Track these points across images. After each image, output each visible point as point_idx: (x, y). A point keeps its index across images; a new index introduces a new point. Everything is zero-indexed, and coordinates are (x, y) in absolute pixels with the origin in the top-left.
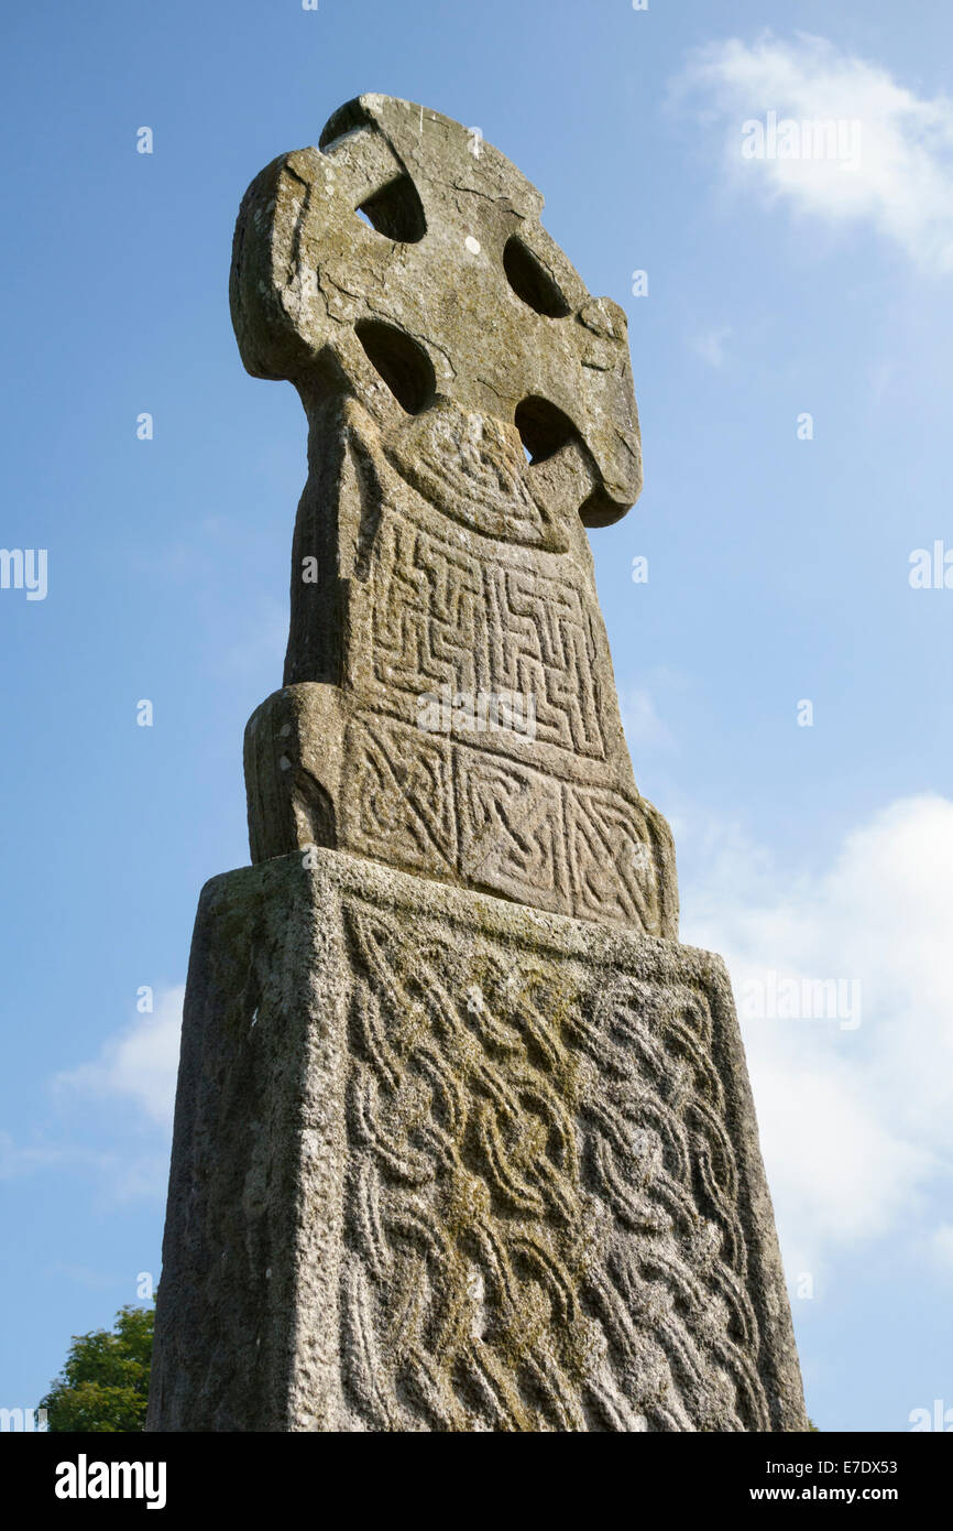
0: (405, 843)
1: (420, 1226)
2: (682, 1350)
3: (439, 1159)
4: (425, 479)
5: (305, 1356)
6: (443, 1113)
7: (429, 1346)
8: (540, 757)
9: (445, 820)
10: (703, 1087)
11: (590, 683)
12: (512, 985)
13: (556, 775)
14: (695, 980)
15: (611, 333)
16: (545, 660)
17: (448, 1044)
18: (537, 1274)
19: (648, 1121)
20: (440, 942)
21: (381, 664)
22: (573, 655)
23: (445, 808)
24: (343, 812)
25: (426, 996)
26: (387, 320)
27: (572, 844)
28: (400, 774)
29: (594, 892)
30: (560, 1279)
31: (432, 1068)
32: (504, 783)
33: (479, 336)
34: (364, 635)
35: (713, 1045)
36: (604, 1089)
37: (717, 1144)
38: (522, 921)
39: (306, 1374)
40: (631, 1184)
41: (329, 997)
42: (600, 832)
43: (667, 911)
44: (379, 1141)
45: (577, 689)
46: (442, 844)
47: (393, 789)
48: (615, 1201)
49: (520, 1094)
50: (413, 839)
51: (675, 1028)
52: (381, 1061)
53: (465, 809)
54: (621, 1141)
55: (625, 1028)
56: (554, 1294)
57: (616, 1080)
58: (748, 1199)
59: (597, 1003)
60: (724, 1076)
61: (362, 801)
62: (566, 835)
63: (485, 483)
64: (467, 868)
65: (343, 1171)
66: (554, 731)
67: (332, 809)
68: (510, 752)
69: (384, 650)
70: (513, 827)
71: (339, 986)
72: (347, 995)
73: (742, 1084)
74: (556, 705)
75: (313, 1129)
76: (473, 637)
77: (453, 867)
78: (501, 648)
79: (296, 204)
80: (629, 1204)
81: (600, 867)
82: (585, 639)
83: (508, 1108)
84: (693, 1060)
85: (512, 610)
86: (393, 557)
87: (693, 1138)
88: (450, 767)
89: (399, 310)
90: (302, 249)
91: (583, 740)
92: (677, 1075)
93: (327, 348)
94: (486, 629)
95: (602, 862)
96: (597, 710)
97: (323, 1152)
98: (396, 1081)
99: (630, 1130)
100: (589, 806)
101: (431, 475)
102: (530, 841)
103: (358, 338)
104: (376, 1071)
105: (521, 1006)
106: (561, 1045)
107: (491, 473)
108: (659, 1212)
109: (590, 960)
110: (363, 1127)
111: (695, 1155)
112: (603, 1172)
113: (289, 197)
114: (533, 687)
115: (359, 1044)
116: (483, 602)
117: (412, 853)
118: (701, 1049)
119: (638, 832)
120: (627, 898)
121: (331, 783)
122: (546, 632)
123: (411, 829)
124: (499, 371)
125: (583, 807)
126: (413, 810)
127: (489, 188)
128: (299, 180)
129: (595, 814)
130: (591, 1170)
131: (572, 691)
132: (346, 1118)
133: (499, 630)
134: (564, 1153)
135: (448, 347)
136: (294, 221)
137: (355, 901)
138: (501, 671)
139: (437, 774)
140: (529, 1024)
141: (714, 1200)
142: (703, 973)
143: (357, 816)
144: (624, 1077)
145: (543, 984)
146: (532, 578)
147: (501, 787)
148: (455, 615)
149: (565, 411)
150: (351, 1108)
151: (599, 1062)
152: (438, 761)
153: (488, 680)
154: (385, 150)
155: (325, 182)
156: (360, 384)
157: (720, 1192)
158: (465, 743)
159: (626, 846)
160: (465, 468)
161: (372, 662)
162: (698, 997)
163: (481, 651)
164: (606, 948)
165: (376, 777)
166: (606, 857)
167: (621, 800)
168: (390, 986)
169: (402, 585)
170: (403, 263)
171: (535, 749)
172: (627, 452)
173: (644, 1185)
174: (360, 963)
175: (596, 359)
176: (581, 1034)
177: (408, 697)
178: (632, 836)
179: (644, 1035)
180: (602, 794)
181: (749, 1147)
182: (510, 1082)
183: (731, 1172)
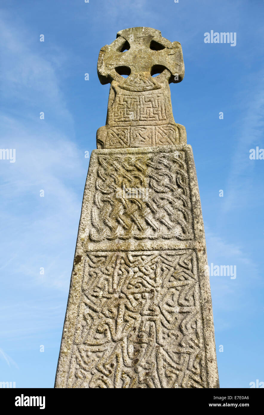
1: (108, 199)
2: (169, 210)
3: (114, 189)
4: (126, 87)
5: (82, 221)
6: (115, 182)
7: (110, 217)
9: (127, 139)
10: (181, 167)
11: (164, 109)
12: (133, 160)
13: (154, 125)
14: (181, 150)
15: (175, 47)
16: (153, 107)
17: (118, 172)
18: (135, 203)
19: (165, 175)
20: (118, 157)
21: (115, 119)
22: (160, 105)
23: (127, 137)
24: (105, 144)
25: (113, 166)
26: (120, 65)
27: (156, 135)
28: (118, 135)
29: (161, 142)
30: (139, 203)
31: (113, 176)
32: (141, 130)
33: (141, 60)
34: (112, 116)
35: (185, 160)
36: (155, 172)
37: (183, 176)
39: (82, 223)
40: (159, 186)
41: (92, 170)
42: (164, 132)
44: (101, 189)
45: (161, 110)
46: (126, 143)
47: (116, 137)
48: (154, 189)
49: (134, 177)
51: (174, 159)
52: (102, 177)
53: (132, 136)
54: (157, 179)
55: (161, 161)
56: (138, 205)
57: (158, 170)
58: (190, 183)
59: (154, 159)
60: (187, 164)
61: (109, 141)
62: (155, 134)
63: (140, 83)
64: (131, 145)
65: (93, 194)
66: (154, 118)
67: (104, 144)
68: (143, 124)
69: (116, 117)
70: (143, 136)
71: (94, 168)
72: (97, 169)
73: (191, 164)
74: (155, 114)
75: (87, 189)
76: (136, 109)
77: (128, 146)
78: (142, 109)
79: (103, 55)
80: (158, 189)
81: (163, 137)
82: (163, 101)
83: (130, 179)
84: (178, 163)
85: (145, 102)
86: (118, 102)
87: (177, 176)
88: (129, 131)
89: (123, 63)
90: (103, 62)
91: (161, 118)
92: (173, 166)
93: (108, 75)
94: (139, 107)
95: (164, 137)
96: (165, 112)
97: (88, 192)
98: (106, 179)
99: (160, 177)
100: (162, 128)
101: (127, 86)
102: (146, 137)
103: (115, 71)
104: (101, 179)
105: (135, 163)
106: (144, 167)
107: (142, 82)
108: (166, 189)
109: (153, 152)
110: (98, 187)
111: (176, 179)
112: (152, 185)
113: (101, 55)
114: (150, 113)
115: (98, 176)
116: (138, 103)
117: (119, 146)
118: (180, 161)
119: (174, 129)
120: (170, 141)
121: (103, 140)
122: (153, 103)
123: (120, 143)
124: (146, 64)
125: (160, 129)
126: (120, 140)
127: (146, 35)
128: (103, 51)
129: (163, 129)
130: (150, 185)
131: (159, 111)
132: (95, 186)
133: (142, 106)
134: (143, 183)
135: (134, 65)
136: (102, 58)
137: (100, 155)
138: (142, 112)
139: (126, 133)
140: (137, 165)
141: (180, 185)
142: (183, 148)
143: (108, 144)
144: (160, 169)
145: (141, 158)
146: (151, 95)
147: (140, 131)
148: (132, 107)
149: (162, 65)
150: (96, 185)
151: (153, 168)
152: (127, 130)
153: (139, 115)
154: (122, 39)
155: (108, 49)
156: (115, 78)
157: (182, 183)
158: (133, 126)
159: (171, 133)
160: (135, 83)
161: (113, 119)
162: (181, 152)
163: (137, 111)
164: (158, 150)
165: (113, 137)
166: (165, 135)
167: (170, 125)
168: (106, 166)
169: (120, 106)
170: (125, 55)
171: (149, 123)
172: (179, 66)
173: (163, 185)
174: (100, 164)
175: (172, 53)
176: (150, 164)
177: (121, 123)
178: (172, 131)
179: (165, 162)
180: (165, 126)
181: (191, 175)
182: (131, 175)
183: (185, 179)
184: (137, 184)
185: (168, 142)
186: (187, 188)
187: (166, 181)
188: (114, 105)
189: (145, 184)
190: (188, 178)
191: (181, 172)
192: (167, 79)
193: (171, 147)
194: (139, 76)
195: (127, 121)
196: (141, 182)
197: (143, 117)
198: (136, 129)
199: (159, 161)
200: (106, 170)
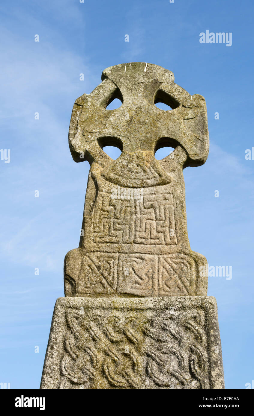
0: (98, 287)
3: (89, 376)
4: (114, 179)
6: (92, 363)
8: (150, 250)
9: (113, 277)
10: (197, 339)
11: (174, 222)
12: (122, 322)
13: (157, 254)
14: (198, 307)
15: (196, 105)
16: (157, 219)
17: (97, 344)
19: (172, 353)
20: (98, 315)
21: (95, 238)
22: (168, 215)
23: (113, 273)
24: (78, 283)
25: (90, 332)
26: (106, 135)
27: (160, 273)
28: (99, 268)
29: (167, 286)
31: (89, 351)
32: (136, 261)
33: (141, 127)
34: (90, 231)
35: (205, 325)
36: (156, 346)
37: (200, 356)
38: (129, 303)
40: (162, 373)
41: (55, 338)
42: (172, 267)
43: (198, 286)
45: (168, 225)
46: (111, 284)
47: (96, 273)
48: (154, 379)
49: (122, 354)
50: (102, 285)
51: (187, 323)
52: (71, 352)
53: (120, 273)
54: (159, 361)
55: (166, 327)
57: (161, 343)
58: (211, 372)
59: (156, 321)
60: (207, 334)
61: (85, 279)
62: (158, 271)
63: (137, 172)
64: (119, 290)
65: (56, 383)
66: (157, 241)
67: (75, 283)
68: (139, 251)
69: (97, 234)
70: (138, 273)
71: (59, 335)
72: (63, 336)
73: (213, 336)
74: (159, 232)
75: (46, 374)
76: (129, 221)
77: (115, 291)
78: (139, 221)
79: (78, 113)
80: (159, 380)
81: (171, 278)
82: (173, 208)
83: (116, 358)
84: (193, 332)
85: (145, 208)
86: (101, 206)
87: (190, 356)
88: (116, 262)
89: (111, 131)
90: (79, 126)
91: (168, 240)
92: (185, 338)
93: (86, 151)
94: (134, 217)
95: (172, 276)
96: (176, 229)
97: (49, 380)
98: (77, 357)
99: (164, 357)
100: (169, 260)
101: (117, 177)
102: (144, 276)
103: (97, 144)
104: (70, 355)
105: (125, 328)
106: (139, 336)
107: (139, 169)
108: (172, 380)
109: (154, 309)
110: (64, 371)
111: (190, 361)
112: (150, 371)
113: (76, 112)
114: (151, 229)
115: (65, 349)
116: (133, 209)
117: (100, 290)
118: (197, 328)
119: (189, 263)
120: (181, 285)
121: (75, 276)
122: (157, 210)
123: (101, 283)
124: (148, 135)
125: (166, 261)
126: (102, 278)
127: (149, 79)
128: (80, 105)
129: (171, 262)
130: (147, 371)
131: (166, 226)
132: (59, 369)
133: (139, 216)
134: (136, 368)
135: (128, 135)
136: (77, 118)
137: (69, 310)
138: (138, 228)
139: (112, 265)
140: (127, 333)
141: (195, 373)
142: (202, 304)
143: (83, 284)
144: (164, 342)
145: (135, 320)
146: (154, 196)
147: (134, 263)
148: (123, 216)
149: (174, 138)
150: (61, 367)
151: (154, 339)
152: (113, 261)
153: (133, 232)
154: (111, 84)
155: (88, 102)
156: (97, 157)
157: (198, 371)
158: (123, 253)
159: (183, 269)
160: (129, 171)
161: (92, 238)
162: (199, 312)
163: (131, 224)
164: (161, 304)
165: (90, 271)
166: (174, 274)
167: (182, 255)
168: (77, 331)
169: (104, 213)
170: (114, 116)
171: (149, 248)
172: (200, 142)
173: (168, 372)
174: (69, 327)
175: (190, 116)
176: (148, 332)
177: (104, 245)
178: (186, 265)
179: (173, 328)
180: (174, 255)
181: (214, 355)
182: (118, 350)
183: (204, 364)
184: (127, 368)
185: (178, 287)
186: (206, 381)
187: (173, 365)
188: (94, 211)
189: (140, 369)
190: (209, 361)
191: (198, 350)
192: (181, 165)
193: (182, 300)
194: (135, 158)
195: (113, 243)
196: (133, 365)
197: (140, 237)
198: (128, 259)
199: (162, 325)
200: (78, 338)
